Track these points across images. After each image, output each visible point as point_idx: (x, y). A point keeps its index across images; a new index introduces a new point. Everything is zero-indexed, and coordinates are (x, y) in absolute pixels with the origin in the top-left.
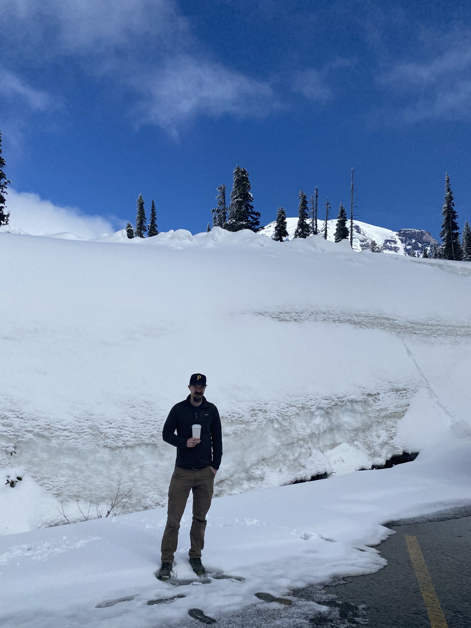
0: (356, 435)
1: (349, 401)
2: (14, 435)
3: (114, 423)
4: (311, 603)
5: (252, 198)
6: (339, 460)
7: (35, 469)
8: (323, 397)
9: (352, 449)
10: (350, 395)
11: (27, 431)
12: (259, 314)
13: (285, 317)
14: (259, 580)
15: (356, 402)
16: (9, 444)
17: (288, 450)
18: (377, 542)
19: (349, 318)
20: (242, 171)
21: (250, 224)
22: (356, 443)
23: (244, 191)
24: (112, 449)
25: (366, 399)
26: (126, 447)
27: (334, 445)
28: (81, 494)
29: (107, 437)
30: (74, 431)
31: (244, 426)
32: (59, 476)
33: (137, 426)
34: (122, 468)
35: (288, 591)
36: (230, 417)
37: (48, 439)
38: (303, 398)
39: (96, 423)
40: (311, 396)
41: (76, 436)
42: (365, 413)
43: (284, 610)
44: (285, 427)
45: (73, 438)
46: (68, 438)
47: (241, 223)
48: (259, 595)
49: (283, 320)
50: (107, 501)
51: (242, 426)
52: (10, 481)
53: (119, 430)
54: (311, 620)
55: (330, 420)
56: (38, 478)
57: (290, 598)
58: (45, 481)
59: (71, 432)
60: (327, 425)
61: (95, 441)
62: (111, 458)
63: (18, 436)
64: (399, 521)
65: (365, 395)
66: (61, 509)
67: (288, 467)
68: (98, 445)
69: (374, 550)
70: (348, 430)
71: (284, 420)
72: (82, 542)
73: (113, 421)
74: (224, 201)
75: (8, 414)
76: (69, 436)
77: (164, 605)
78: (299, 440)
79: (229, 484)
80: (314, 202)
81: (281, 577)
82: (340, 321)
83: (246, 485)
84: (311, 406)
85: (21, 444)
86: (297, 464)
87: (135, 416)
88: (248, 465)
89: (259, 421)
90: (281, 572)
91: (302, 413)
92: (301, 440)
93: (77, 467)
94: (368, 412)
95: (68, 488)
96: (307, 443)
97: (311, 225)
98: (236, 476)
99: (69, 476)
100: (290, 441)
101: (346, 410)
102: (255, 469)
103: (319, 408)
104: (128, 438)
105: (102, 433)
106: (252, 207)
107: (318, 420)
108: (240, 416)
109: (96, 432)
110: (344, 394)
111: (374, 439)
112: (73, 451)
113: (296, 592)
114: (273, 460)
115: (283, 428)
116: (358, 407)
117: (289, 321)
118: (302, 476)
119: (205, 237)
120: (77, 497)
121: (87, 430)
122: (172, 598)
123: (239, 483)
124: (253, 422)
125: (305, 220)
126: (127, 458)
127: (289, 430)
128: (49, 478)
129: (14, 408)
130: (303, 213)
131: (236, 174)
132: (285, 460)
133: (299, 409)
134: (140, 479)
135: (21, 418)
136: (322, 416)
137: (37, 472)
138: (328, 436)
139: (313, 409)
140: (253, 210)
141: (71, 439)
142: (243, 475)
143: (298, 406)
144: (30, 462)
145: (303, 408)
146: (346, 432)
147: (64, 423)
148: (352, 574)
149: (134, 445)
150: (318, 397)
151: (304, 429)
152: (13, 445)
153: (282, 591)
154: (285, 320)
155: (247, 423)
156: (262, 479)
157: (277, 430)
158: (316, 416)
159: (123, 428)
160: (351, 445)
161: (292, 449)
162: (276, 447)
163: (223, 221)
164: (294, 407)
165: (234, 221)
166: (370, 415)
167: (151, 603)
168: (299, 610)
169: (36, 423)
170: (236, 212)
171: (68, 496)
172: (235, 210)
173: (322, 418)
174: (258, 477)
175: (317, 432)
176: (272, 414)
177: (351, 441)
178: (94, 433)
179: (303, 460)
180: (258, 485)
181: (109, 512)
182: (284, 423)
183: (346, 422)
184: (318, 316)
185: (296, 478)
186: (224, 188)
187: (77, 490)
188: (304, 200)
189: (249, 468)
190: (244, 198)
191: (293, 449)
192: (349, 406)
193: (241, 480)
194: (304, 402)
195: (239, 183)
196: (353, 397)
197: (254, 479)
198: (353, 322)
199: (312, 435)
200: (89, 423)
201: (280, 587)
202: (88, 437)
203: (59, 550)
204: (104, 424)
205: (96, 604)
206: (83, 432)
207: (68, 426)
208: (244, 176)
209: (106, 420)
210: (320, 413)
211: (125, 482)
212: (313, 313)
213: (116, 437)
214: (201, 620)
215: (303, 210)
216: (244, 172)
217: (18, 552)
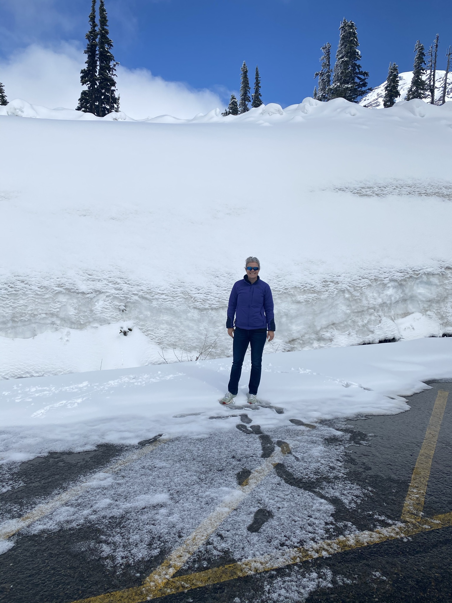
0: (430, 306)
1: (425, 274)
2: (124, 297)
3: (202, 290)
4: (331, 429)
5: (359, 56)
6: (410, 328)
7: (141, 323)
8: (398, 270)
9: (423, 318)
10: (427, 268)
11: (133, 294)
12: (340, 189)
13: (367, 192)
14: (296, 411)
15: (433, 274)
16: (120, 304)
17: (357, 317)
18: (409, 393)
19: (437, 190)
20: (349, 25)
21: (356, 86)
22: (428, 313)
23: (351, 49)
24: (201, 310)
25: (444, 272)
26: (212, 309)
27: (406, 314)
28: (177, 343)
29: (196, 300)
30: (169, 295)
31: (316, 295)
32: (160, 330)
33: (220, 292)
34: (209, 325)
35: (317, 420)
36: (302, 287)
37: (150, 301)
38: (376, 271)
39: (187, 289)
40: (385, 269)
41: (172, 299)
42: (441, 285)
43: (308, 431)
44: (356, 296)
45: (169, 301)
46: (165, 301)
47: (346, 85)
48: (292, 421)
49: (364, 195)
50: (198, 349)
51: (313, 295)
52: (123, 331)
53: (205, 295)
54: (326, 439)
55: (403, 291)
56: (144, 330)
57: (315, 424)
58: (150, 333)
59: (167, 296)
60: (400, 295)
61: (187, 303)
62: (199, 317)
63: (127, 298)
64: (441, 380)
65: (443, 269)
66: (161, 354)
67: (357, 331)
68: (190, 307)
69: (404, 399)
70: (421, 301)
71: (355, 290)
72: (171, 376)
73: (200, 288)
74: (329, 62)
75: (119, 281)
76: (166, 299)
77: (220, 420)
78: (369, 308)
79: (300, 343)
80: (434, 54)
81: (315, 411)
82: (427, 195)
83: (316, 344)
84: (385, 278)
85: (129, 304)
86: (365, 329)
87: (219, 285)
88: (319, 328)
89: (330, 291)
90: (316, 408)
91: (374, 284)
92: (372, 308)
93: (174, 323)
94: (445, 284)
95: (167, 338)
96: (378, 311)
97: (427, 82)
98: (307, 336)
99: (167, 330)
100: (360, 309)
101: (421, 282)
102: (325, 332)
103: (392, 280)
104: (213, 302)
105: (192, 297)
106: (359, 66)
107: (390, 291)
108: (313, 286)
109: (187, 296)
110: (420, 267)
111: (448, 310)
112: (169, 310)
113: (323, 422)
114: (343, 325)
115: (354, 298)
116: (435, 280)
117: (370, 196)
118: (370, 340)
119: (296, 109)
120: (174, 346)
121: (180, 295)
122: (227, 417)
123: (309, 342)
124: (324, 291)
125: (420, 76)
126: (212, 318)
127: (360, 299)
128: (152, 330)
129: (123, 276)
130: (419, 67)
131: (342, 30)
132: (354, 325)
133: (372, 281)
134: (223, 334)
135: (128, 284)
136: (394, 287)
137: (143, 325)
138: (401, 306)
139: (386, 281)
140: (361, 70)
141: (167, 301)
142: (313, 336)
143: (370, 278)
144: (137, 318)
145: (376, 280)
146: (420, 302)
147: (162, 288)
148: (374, 413)
149: (218, 308)
150: (392, 270)
151: (375, 299)
152: (124, 304)
153: (311, 420)
154: (366, 195)
155: (319, 292)
156: (331, 340)
157: (348, 299)
158: (389, 287)
159: (209, 294)
160: (423, 315)
161: (361, 316)
162: (346, 314)
163: (327, 85)
164: (366, 279)
165: (339, 84)
166: (447, 287)
167: (212, 418)
168: (319, 432)
169: (140, 288)
170: (341, 74)
171: (167, 344)
172: (340, 71)
173: (395, 290)
174: (328, 338)
175: (388, 302)
176: (344, 285)
177: (424, 311)
178: (186, 297)
179: (372, 326)
180: (327, 345)
181: (197, 358)
182: (355, 293)
183: (420, 294)
184: (403, 189)
185: (363, 341)
186: (329, 47)
187: (174, 340)
188: (421, 52)
189: (319, 331)
190: (350, 57)
191: (363, 316)
192: (425, 278)
193: (312, 340)
194: (377, 274)
195: (346, 40)
196: (429, 270)
197: (324, 340)
198: (441, 194)
199: (383, 305)
200: (182, 289)
201: (310, 417)
202: (181, 300)
203: (153, 380)
204: (193, 290)
205: (173, 415)
206: (177, 296)
207: (165, 291)
208: (351, 30)
209: (195, 287)
210: (393, 285)
211: (211, 336)
212: (397, 187)
213: (203, 301)
214: (243, 431)
215: (419, 65)
216: (351, 26)
217: (126, 380)
